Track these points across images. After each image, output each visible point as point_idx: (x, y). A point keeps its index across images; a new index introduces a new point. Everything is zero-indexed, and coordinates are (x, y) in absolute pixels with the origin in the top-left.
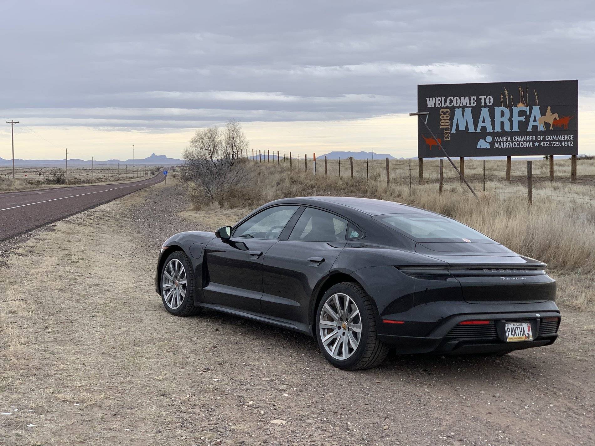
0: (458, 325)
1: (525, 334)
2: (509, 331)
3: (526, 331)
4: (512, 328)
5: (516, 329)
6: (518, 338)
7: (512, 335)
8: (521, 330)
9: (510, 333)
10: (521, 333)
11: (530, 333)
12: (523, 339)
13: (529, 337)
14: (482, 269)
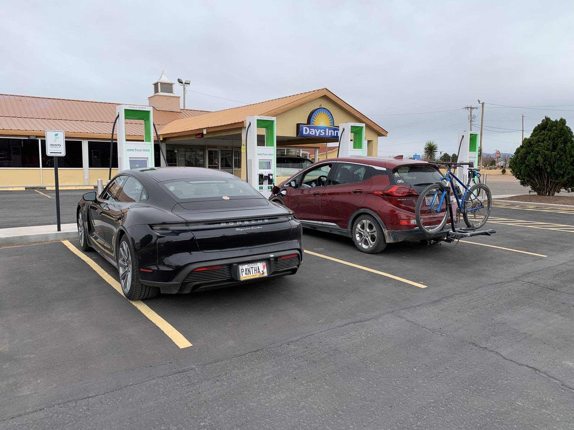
0: (193, 271)
1: (259, 272)
2: (243, 272)
3: (261, 269)
4: (246, 269)
5: (251, 269)
6: (252, 276)
7: (246, 274)
8: (255, 269)
9: (244, 273)
10: (256, 271)
11: (265, 271)
12: (257, 276)
13: (263, 273)
14: (220, 223)
